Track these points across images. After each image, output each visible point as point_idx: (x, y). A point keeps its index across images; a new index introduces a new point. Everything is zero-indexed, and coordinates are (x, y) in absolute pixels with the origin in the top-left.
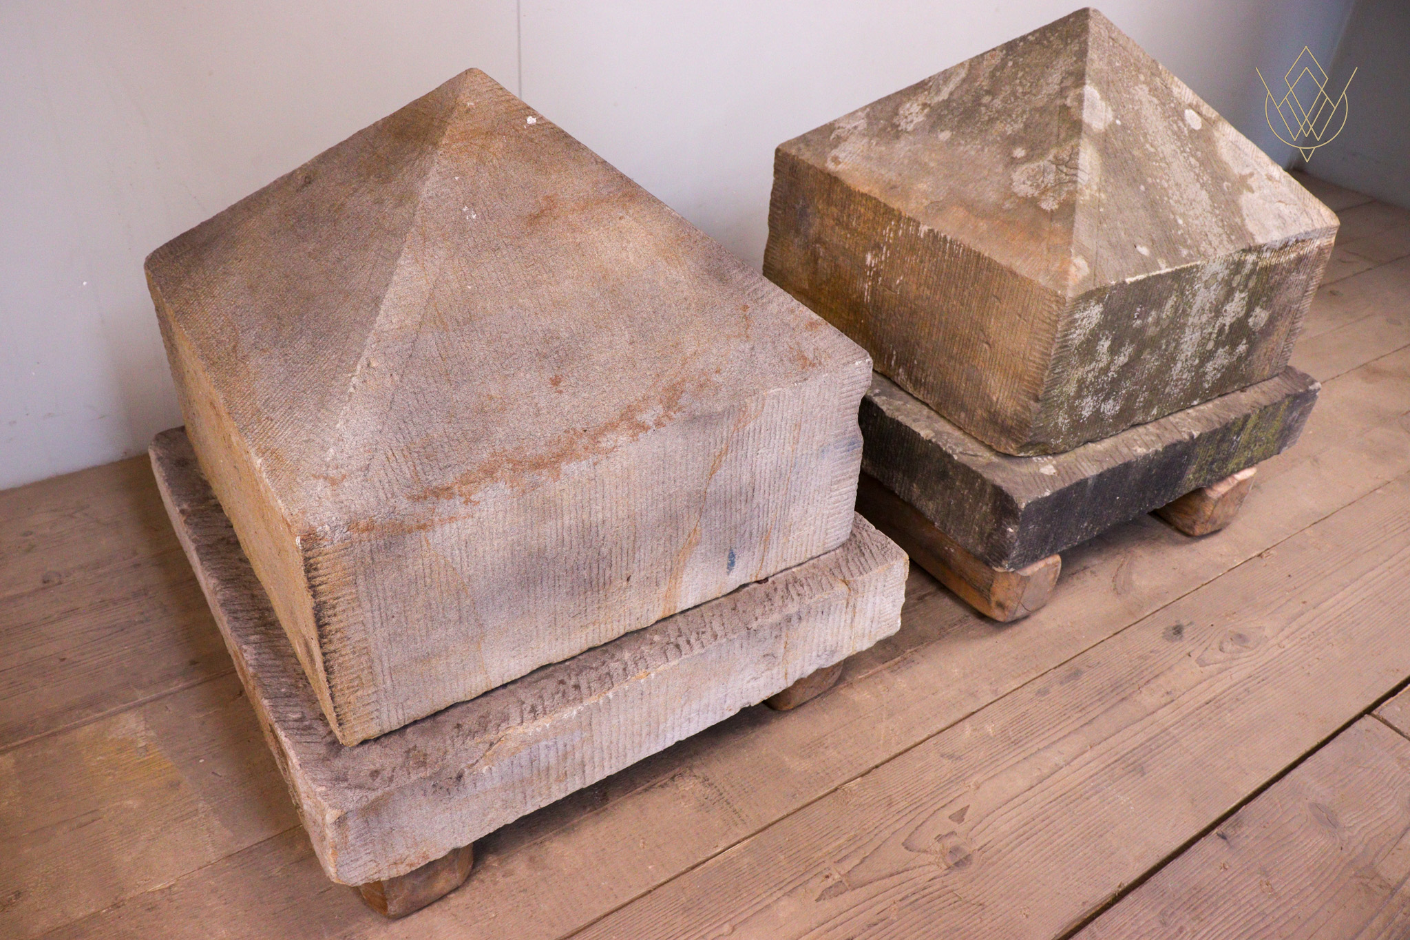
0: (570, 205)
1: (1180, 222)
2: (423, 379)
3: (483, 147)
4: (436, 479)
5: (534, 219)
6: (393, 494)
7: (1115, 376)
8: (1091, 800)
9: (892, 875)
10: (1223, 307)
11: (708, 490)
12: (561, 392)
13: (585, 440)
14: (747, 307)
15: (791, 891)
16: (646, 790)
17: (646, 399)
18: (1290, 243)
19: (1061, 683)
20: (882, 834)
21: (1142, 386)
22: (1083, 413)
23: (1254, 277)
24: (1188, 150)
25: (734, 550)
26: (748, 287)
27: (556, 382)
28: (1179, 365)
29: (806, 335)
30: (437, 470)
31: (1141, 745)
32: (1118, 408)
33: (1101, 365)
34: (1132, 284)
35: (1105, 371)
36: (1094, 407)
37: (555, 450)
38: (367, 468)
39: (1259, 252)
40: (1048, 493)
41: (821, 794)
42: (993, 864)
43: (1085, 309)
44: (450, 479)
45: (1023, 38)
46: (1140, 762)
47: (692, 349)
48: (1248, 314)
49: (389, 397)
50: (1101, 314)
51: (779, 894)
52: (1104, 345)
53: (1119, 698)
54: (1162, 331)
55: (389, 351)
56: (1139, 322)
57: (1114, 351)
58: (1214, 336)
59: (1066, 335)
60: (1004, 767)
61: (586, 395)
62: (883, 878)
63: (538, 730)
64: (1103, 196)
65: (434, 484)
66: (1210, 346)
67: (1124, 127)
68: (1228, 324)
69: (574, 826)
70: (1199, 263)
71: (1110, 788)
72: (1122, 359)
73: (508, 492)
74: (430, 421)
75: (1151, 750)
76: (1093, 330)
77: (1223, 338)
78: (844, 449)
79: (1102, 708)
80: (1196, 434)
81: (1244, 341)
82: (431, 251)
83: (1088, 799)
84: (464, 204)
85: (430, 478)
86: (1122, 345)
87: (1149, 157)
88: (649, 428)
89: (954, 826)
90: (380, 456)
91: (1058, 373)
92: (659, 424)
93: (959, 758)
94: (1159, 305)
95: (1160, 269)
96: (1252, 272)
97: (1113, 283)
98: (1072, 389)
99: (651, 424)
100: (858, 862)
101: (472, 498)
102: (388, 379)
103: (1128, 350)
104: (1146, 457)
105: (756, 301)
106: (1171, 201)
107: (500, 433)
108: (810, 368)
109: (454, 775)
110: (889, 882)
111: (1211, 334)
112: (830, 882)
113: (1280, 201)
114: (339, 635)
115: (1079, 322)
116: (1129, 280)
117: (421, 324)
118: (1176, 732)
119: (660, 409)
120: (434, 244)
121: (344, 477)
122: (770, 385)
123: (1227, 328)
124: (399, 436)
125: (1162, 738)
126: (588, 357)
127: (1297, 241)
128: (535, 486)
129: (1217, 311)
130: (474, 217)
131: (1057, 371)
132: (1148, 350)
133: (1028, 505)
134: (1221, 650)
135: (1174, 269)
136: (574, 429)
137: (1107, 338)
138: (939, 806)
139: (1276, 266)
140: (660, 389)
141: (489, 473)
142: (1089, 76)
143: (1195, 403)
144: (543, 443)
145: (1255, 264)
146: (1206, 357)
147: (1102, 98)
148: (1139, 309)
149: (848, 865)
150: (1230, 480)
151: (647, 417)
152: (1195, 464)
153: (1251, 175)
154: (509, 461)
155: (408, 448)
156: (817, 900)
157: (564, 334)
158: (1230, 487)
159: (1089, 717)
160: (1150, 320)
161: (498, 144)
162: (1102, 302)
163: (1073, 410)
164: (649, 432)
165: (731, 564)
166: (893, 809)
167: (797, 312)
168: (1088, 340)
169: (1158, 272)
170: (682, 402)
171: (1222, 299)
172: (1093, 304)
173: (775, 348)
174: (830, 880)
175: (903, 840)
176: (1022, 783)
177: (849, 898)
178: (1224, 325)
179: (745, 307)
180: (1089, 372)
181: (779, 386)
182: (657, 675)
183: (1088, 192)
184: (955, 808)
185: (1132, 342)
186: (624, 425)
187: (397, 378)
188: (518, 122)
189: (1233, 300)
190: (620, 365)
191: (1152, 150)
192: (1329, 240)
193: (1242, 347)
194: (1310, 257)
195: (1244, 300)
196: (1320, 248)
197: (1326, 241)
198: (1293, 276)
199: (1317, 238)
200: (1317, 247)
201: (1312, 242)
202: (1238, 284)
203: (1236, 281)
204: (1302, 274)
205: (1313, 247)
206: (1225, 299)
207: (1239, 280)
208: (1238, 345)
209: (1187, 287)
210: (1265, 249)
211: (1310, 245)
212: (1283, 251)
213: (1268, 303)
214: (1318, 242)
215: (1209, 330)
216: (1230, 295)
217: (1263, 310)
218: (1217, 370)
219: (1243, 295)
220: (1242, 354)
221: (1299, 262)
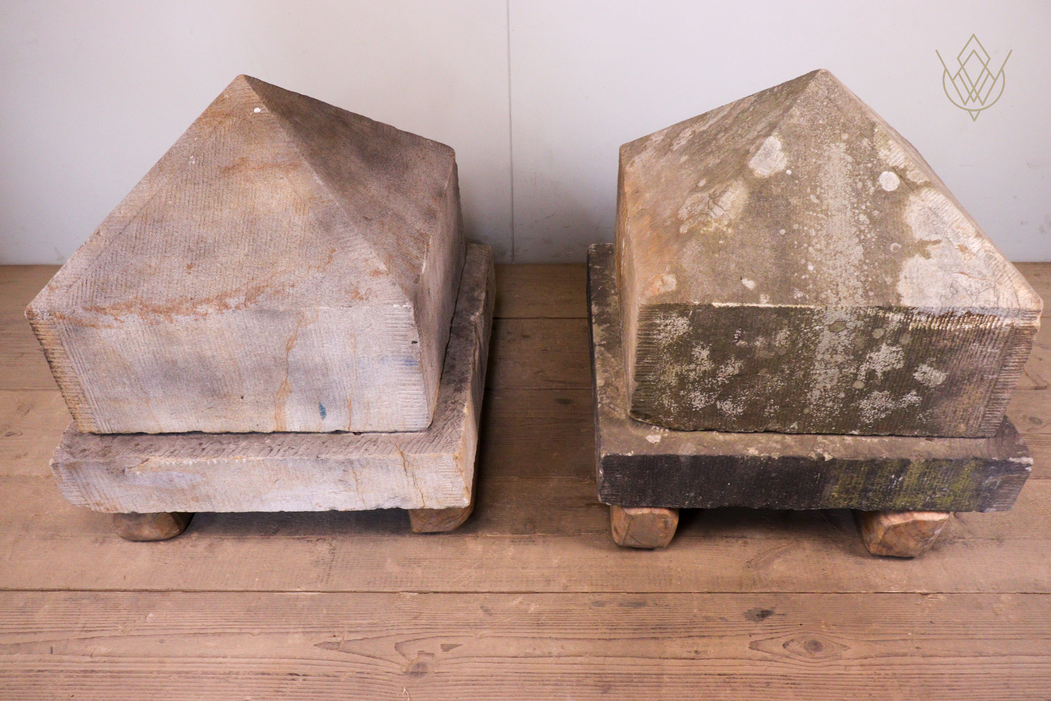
0: (254, 165)
1: (811, 268)
2: (120, 247)
3: (220, 122)
4: (100, 303)
5: (227, 169)
6: (76, 304)
7: (727, 382)
8: (546, 687)
9: (369, 656)
10: (865, 353)
11: (289, 360)
12: (190, 273)
13: (189, 305)
14: (335, 251)
15: (307, 632)
16: (299, 539)
17: (238, 290)
18: (959, 314)
19: (621, 605)
20: (391, 631)
21: (768, 400)
22: (693, 403)
23: (907, 335)
24: (864, 207)
25: (323, 405)
26: (343, 238)
27: (189, 267)
28: (817, 393)
29: (366, 277)
30: (103, 297)
31: (627, 674)
32: (740, 410)
33: (703, 368)
34: (722, 308)
35: (711, 374)
36: (707, 402)
37: (169, 305)
38: (71, 286)
39: (906, 314)
40: (630, 454)
41: (385, 590)
42: (434, 686)
43: (667, 318)
44: (106, 305)
45: (772, 90)
46: (612, 684)
47: (284, 268)
48: (910, 367)
49: (99, 253)
50: (689, 326)
51: (300, 630)
52: (702, 353)
53: (652, 635)
54: (779, 357)
55: (111, 228)
56: (743, 342)
57: (717, 360)
58: (862, 377)
59: (649, 334)
60: (513, 635)
61: (203, 279)
62: (363, 655)
63: (168, 463)
64: (730, 231)
65: (98, 304)
66: (859, 385)
67: (793, 177)
68: (880, 371)
69: (246, 539)
70: (812, 307)
71: (568, 687)
72: (731, 370)
73: (141, 320)
74: (113, 271)
75: (632, 681)
76: (682, 337)
77: (877, 382)
78: (402, 363)
79: (631, 636)
80: (828, 457)
81: (914, 393)
82: (160, 178)
83: (544, 685)
84: (193, 154)
85: (98, 300)
86: (726, 358)
87: (810, 206)
88: (231, 308)
89: (439, 653)
90: (79, 282)
91: (648, 363)
92: (237, 307)
93: (490, 615)
94: (767, 334)
95: (758, 302)
96: (903, 330)
97: (697, 303)
98: (671, 380)
99: (233, 306)
100: (360, 638)
101: (119, 318)
102: (103, 243)
103: (737, 364)
104: (754, 458)
105: (343, 249)
106: (811, 249)
107: (145, 287)
108: (358, 300)
109: (121, 469)
110: (364, 659)
111: (856, 375)
112: (334, 640)
113: (962, 273)
114: (60, 370)
115: (662, 327)
116: (716, 304)
117: (134, 217)
118: (668, 680)
119: (242, 299)
120: (164, 175)
121: (57, 288)
122: (323, 303)
123: (879, 374)
124: (94, 274)
125: (651, 678)
126: (216, 257)
127: (969, 314)
128: (158, 323)
129: (858, 355)
130: (194, 162)
131: (646, 361)
132: (765, 370)
133: (606, 457)
134: (784, 645)
135: (777, 306)
136: (186, 297)
137: (704, 348)
138: (444, 635)
139: (939, 332)
140: (249, 287)
141: (129, 306)
142: (780, 129)
143: (854, 432)
144: (165, 299)
145: (904, 323)
146: (855, 394)
147: (783, 150)
148: (739, 332)
149: (352, 637)
150: (908, 515)
151: (232, 302)
152: (836, 483)
153: (937, 242)
154: (141, 303)
155: (95, 282)
156: (315, 645)
157: (210, 241)
158: (903, 522)
159: (613, 636)
160: (758, 344)
161: (229, 122)
162: (687, 315)
163: (680, 398)
164: (230, 311)
165: (323, 413)
166: (414, 621)
167: (369, 262)
168: (678, 343)
169: (755, 305)
170: (260, 298)
171: (861, 345)
172: (675, 315)
173: (340, 281)
174: (334, 638)
175: (399, 641)
176: (512, 651)
177: (333, 654)
178: (874, 371)
179: (333, 251)
180: (690, 371)
181: (329, 305)
182: (248, 461)
183: (714, 225)
184: (452, 641)
185: (739, 358)
186: (215, 302)
187: (108, 243)
188: (248, 110)
189: (879, 351)
190: (233, 267)
191: (816, 201)
192: (1028, 322)
193: (912, 397)
194: (999, 333)
195: (897, 354)
196: (1013, 327)
197: (1022, 322)
198: (976, 347)
199: (1006, 317)
200: (1007, 325)
201: (996, 319)
202: (883, 337)
203: (878, 333)
204: (990, 347)
205: (999, 324)
206: (866, 347)
207: (882, 333)
208: (904, 394)
209: (803, 325)
210: (916, 312)
211: (995, 322)
212: (947, 319)
213: (940, 364)
214: (1008, 321)
215: (852, 371)
216: (873, 344)
217: (935, 369)
218: (879, 410)
219: (894, 349)
220: (914, 404)
221: (981, 335)
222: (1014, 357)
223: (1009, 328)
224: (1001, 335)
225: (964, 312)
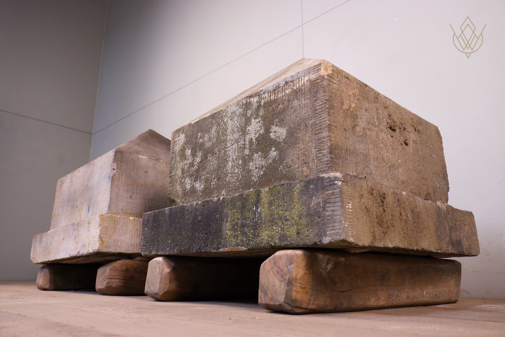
7: (197, 168)
10: (246, 128)
11: (88, 185)
18: (282, 85)
21: (212, 175)
22: (187, 186)
23: (262, 109)
28: (230, 164)
32: (202, 187)
33: (189, 162)
34: (194, 123)
35: (191, 165)
36: (191, 184)
39: (259, 96)
43: (178, 136)
48: (268, 131)
50: (185, 138)
52: (188, 152)
54: (213, 144)
56: (201, 140)
57: (194, 155)
58: (247, 146)
59: (174, 148)
66: (247, 152)
68: (254, 138)
72: (198, 159)
76: (182, 145)
77: (254, 147)
80: (222, 198)
81: (273, 149)
86: (196, 152)
91: (173, 164)
94: (208, 132)
95: (206, 116)
96: (259, 106)
97: (187, 124)
98: (179, 172)
103: (200, 154)
111: (244, 145)
115: (177, 142)
123: (254, 141)
127: (286, 83)
129: (243, 131)
131: (172, 163)
132: (210, 155)
135: (211, 114)
137: (189, 149)
139: (275, 101)
145: (259, 102)
146: (246, 160)
148: (199, 134)
160: (206, 139)
163: (182, 184)
168: (181, 149)
169: (204, 117)
171: (244, 124)
172: (181, 134)
178: (252, 139)
180: (185, 165)
185: (200, 150)
189: (251, 124)
192: (317, 74)
193: (273, 153)
194: (305, 88)
195: (260, 123)
196: (310, 81)
197: (314, 75)
198: (296, 103)
199: (304, 76)
200: (307, 81)
201: (300, 80)
202: (252, 115)
203: (249, 113)
204: (303, 100)
205: (303, 82)
206: (246, 124)
207: (251, 112)
208: (268, 151)
209: (220, 121)
210: (262, 93)
211: (300, 82)
212: (277, 91)
213: (282, 123)
214: (306, 78)
215: (242, 142)
216: (248, 121)
217: (280, 127)
218: (259, 168)
219: (257, 120)
220: (275, 158)
221: (296, 93)
222: (318, 102)
223: (308, 82)
224: (306, 89)
225: (284, 83)
